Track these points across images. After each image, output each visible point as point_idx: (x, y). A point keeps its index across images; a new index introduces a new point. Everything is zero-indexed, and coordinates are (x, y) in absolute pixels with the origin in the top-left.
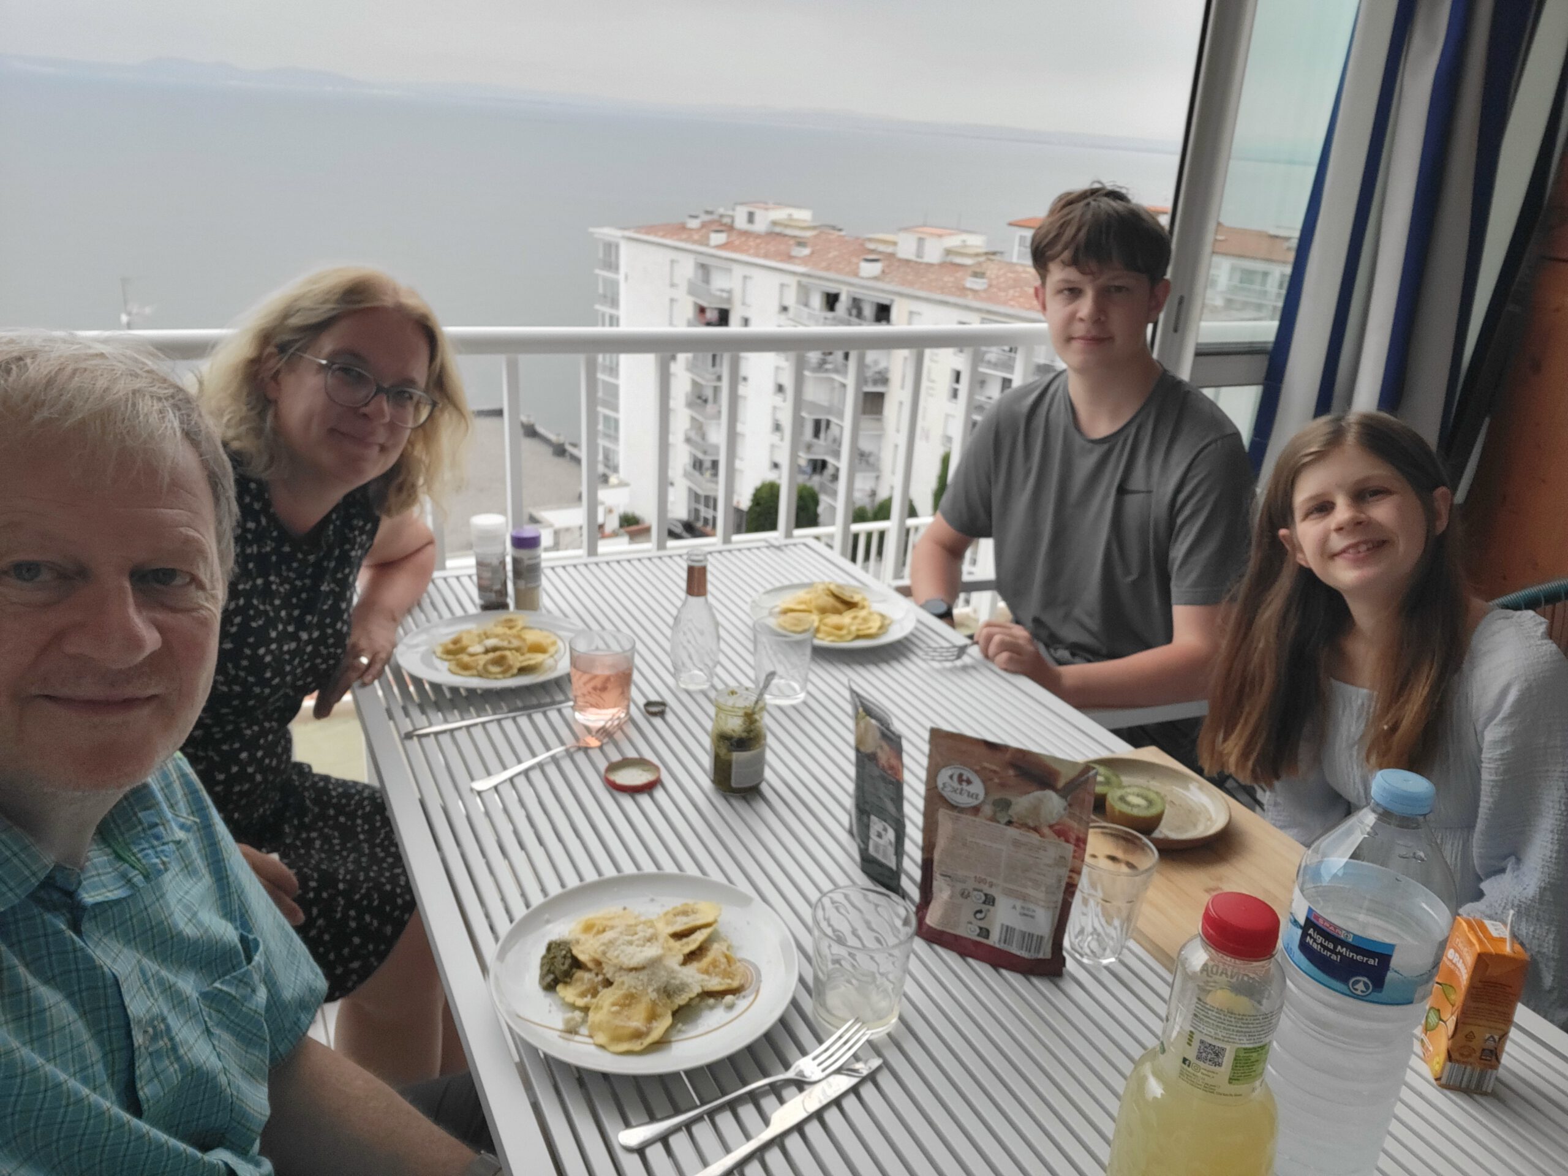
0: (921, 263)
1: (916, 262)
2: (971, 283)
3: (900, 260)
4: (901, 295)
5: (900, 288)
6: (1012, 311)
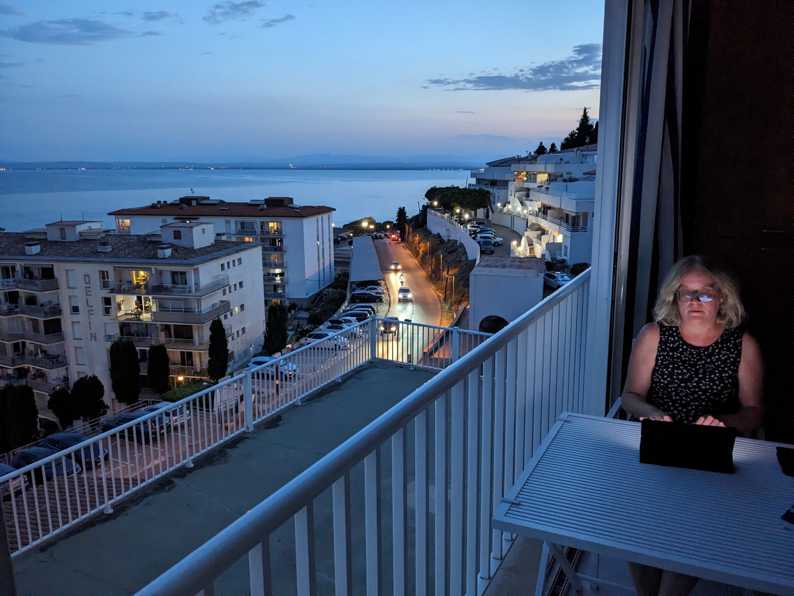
0: (65, 242)
1: (62, 242)
2: (100, 249)
3: (51, 242)
4: (58, 261)
5: (55, 258)
6: (131, 261)
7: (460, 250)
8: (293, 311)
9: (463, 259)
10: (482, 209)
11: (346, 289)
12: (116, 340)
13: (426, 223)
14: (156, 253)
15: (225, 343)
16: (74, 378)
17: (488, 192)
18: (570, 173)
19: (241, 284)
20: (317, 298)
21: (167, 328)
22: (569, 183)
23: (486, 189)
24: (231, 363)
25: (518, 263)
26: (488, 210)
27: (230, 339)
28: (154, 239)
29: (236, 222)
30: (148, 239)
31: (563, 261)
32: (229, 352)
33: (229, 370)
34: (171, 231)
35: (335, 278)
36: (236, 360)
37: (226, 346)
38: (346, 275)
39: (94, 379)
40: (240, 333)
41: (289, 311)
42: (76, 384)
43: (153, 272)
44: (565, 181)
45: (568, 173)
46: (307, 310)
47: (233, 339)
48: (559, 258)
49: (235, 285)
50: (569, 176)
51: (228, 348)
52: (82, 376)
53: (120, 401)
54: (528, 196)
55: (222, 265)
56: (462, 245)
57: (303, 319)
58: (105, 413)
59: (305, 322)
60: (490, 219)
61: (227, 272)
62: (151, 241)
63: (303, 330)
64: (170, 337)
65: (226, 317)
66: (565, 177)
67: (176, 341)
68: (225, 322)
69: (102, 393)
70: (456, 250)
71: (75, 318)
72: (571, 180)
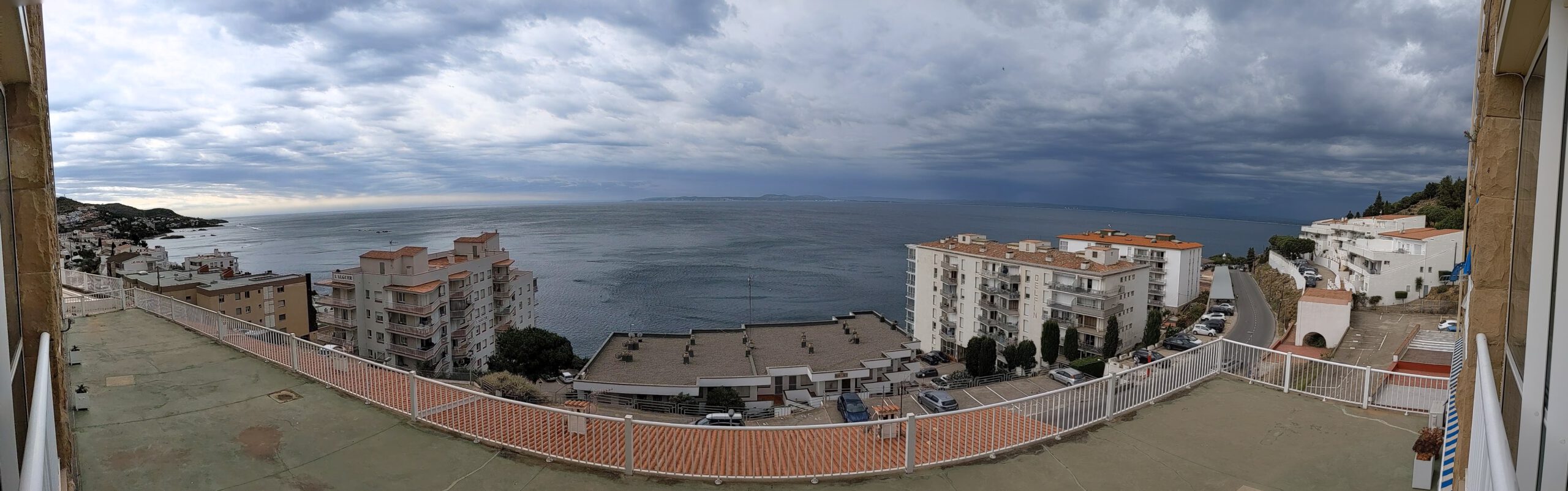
1: (1026, 252)
3: (1020, 252)
4: (1022, 264)
5: (1021, 262)
6: (1064, 269)
7: (1291, 281)
8: (1167, 316)
9: (1293, 288)
10: (1308, 253)
11: (1206, 304)
12: (1048, 320)
13: (1268, 260)
14: (1080, 266)
15: (1117, 333)
16: (1020, 340)
17: (1314, 242)
18: (1370, 233)
19: (1132, 292)
20: (1185, 308)
21: (1080, 316)
22: (1369, 240)
23: (1312, 239)
24: (1120, 347)
25: (1333, 295)
26: (1312, 254)
27: (1121, 330)
28: (1080, 256)
29: (1135, 249)
30: (1077, 256)
31: (1365, 294)
32: (1119, 340)
33: (1117, 352)
34: (1091, 251)
35: (1200, 295)
36: (1124, 346)
37: (1118, 335)
38: (1208, 293)
39: (1032, 343)
40: (1129, 327)
41: (1164, 315)
42: (1021, 344)
43: (1077, 278)
44: (1366, 238)
45: (1368, 233)
46: (1178, 316)
47: (1123, 331)
48: (1361, 291)
49: (1128, 293)
50: (1369, 235)
51: (1119, 337)
52: (1025, 339)
53: (1045, 361)
54: (1341, 246)
55: (1122, 279)
56: (1293, 279)
57: (1173, 322)
58: (1034, 366)
59: (1174, 325)
60: (1314, 260)
61: (1124, 283)
62: (1078, 257)
63: (1173, 331)
64: (1082, 323)
65: (1120, 315)
66: (1366, 235)
67: (1085, 327)
68: (1119, 319)
69: (1035, 353)
70: (1289, 281)
71: (1027, 301)
72: (1370, 238)
